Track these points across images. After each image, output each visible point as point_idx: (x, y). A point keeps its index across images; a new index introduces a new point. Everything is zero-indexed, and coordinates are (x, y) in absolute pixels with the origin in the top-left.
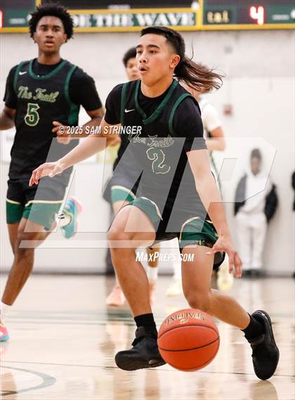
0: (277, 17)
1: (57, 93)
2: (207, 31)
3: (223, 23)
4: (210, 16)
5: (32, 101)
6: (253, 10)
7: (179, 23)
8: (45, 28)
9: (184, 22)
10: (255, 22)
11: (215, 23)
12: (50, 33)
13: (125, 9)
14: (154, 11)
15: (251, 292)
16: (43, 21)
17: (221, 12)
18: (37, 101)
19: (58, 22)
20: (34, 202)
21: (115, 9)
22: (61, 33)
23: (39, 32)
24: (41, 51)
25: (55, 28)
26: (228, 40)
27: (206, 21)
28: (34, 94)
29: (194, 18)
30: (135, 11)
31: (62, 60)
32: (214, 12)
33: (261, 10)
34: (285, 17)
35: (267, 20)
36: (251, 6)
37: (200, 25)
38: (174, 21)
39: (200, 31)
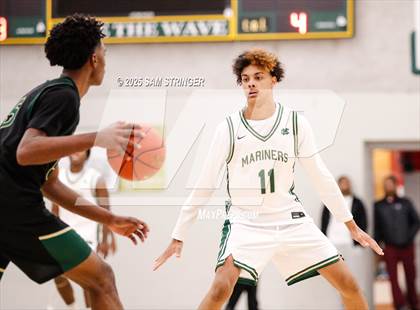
2: (242, 41)
3: (260, 32)
4: (245, 24)
6: (294, 16)
7: (210, 33)
9: (216, 31)
10: (296, 30)
11: (251, 32)
13: (149, 16)
14: (182, 19)
17: (258, 19)
21: (136, 16)
27: (240, 30)
29: (227, 27)
30: (160, 19)
32: (250, 20)
33: (303, 17)
35: (310, 27)
36: (292, 12)
37: (234, 34)
38: (204, 30)
39: (232, 42)
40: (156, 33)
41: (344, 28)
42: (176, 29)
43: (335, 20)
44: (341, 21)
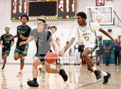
0: (71, 18)
1: (25, 32)
2: (58, 20)
3: (61, 19)
4: (59, 17)
5: (20, 33)
6: (67, 16)
7: (53, 19)
8: (23, 19)
9: (54, 18)
10: (67, 18)
11: (60, 19)
12: (24, 20)
13: (44, 16)
14: (49, 17)
15: (67, 67)
16: (23, 17)
17: (61, 17)
18: (22, 33)
19: (26, 18)
20: (24, 52)
21: (42, 16)
22: (26, 20)
23: (22, 20)
24: (22, 23)
25: (25, 19)
26: (62, 22)
27: (58, 18)
28: (21, 32)
29: (56, 18)
30: (45, 17)
31: (26, 25)
32: (60, 17)
33: (68, 16)
34: (73, 18)
35: (69, 18)
36: (66, 15)
37: (57, 19)
38: (52, 18)
39: (57, 20)
40: (45, 19)
41: (75, 18)
42: (48, 18)
43: (73, 17)
44: (74, 17)
